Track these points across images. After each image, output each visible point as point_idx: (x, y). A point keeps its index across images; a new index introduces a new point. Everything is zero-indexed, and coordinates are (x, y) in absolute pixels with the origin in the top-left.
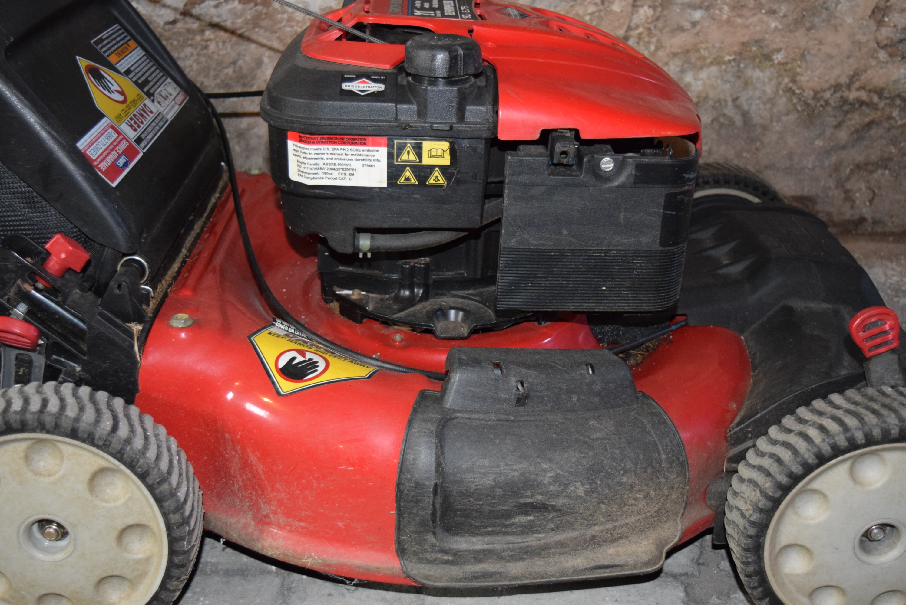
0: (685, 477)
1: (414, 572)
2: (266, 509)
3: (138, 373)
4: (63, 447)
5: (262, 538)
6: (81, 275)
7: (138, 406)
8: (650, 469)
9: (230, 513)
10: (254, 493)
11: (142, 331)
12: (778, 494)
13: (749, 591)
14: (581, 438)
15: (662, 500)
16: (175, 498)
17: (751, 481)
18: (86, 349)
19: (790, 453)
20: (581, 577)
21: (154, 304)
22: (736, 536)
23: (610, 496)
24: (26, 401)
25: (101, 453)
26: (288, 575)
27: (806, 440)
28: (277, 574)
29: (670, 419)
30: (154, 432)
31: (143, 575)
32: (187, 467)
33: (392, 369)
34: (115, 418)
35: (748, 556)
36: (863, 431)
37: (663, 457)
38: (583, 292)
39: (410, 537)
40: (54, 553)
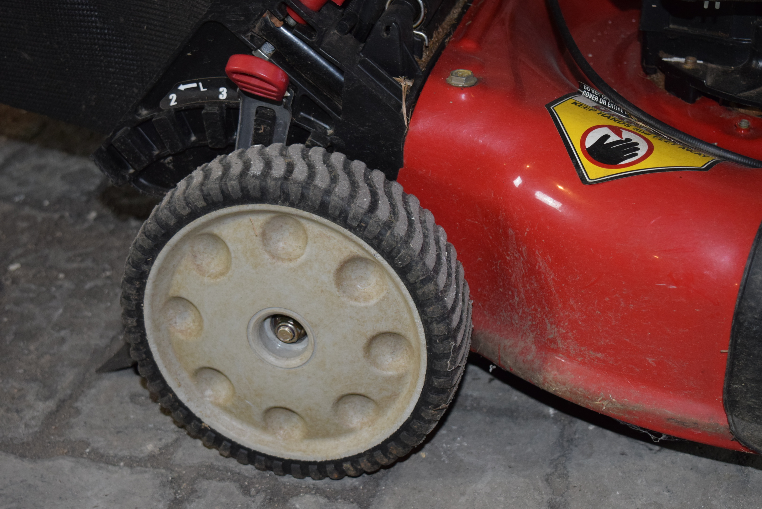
1: (745, 434)
2: (553, 331)
3: (404, 141)
4: (309, 226)
5: (544, 369)
6: (341, 11)
7: (401, 182)
9: (505, 332)
10: (539, 310)
11: (411, 89)
16: (441, 303)
18: (341, 107)
21: (428, 56)
24: (268, 164)
25: (354, 237)
26: (570, 422)
28: (555, 420)
30: (420, 217)
31: (393, 397)
32: (457, 267)
33: (737, 162)
34: (374, 194)
39: (746, 386)
40: (288, 358)
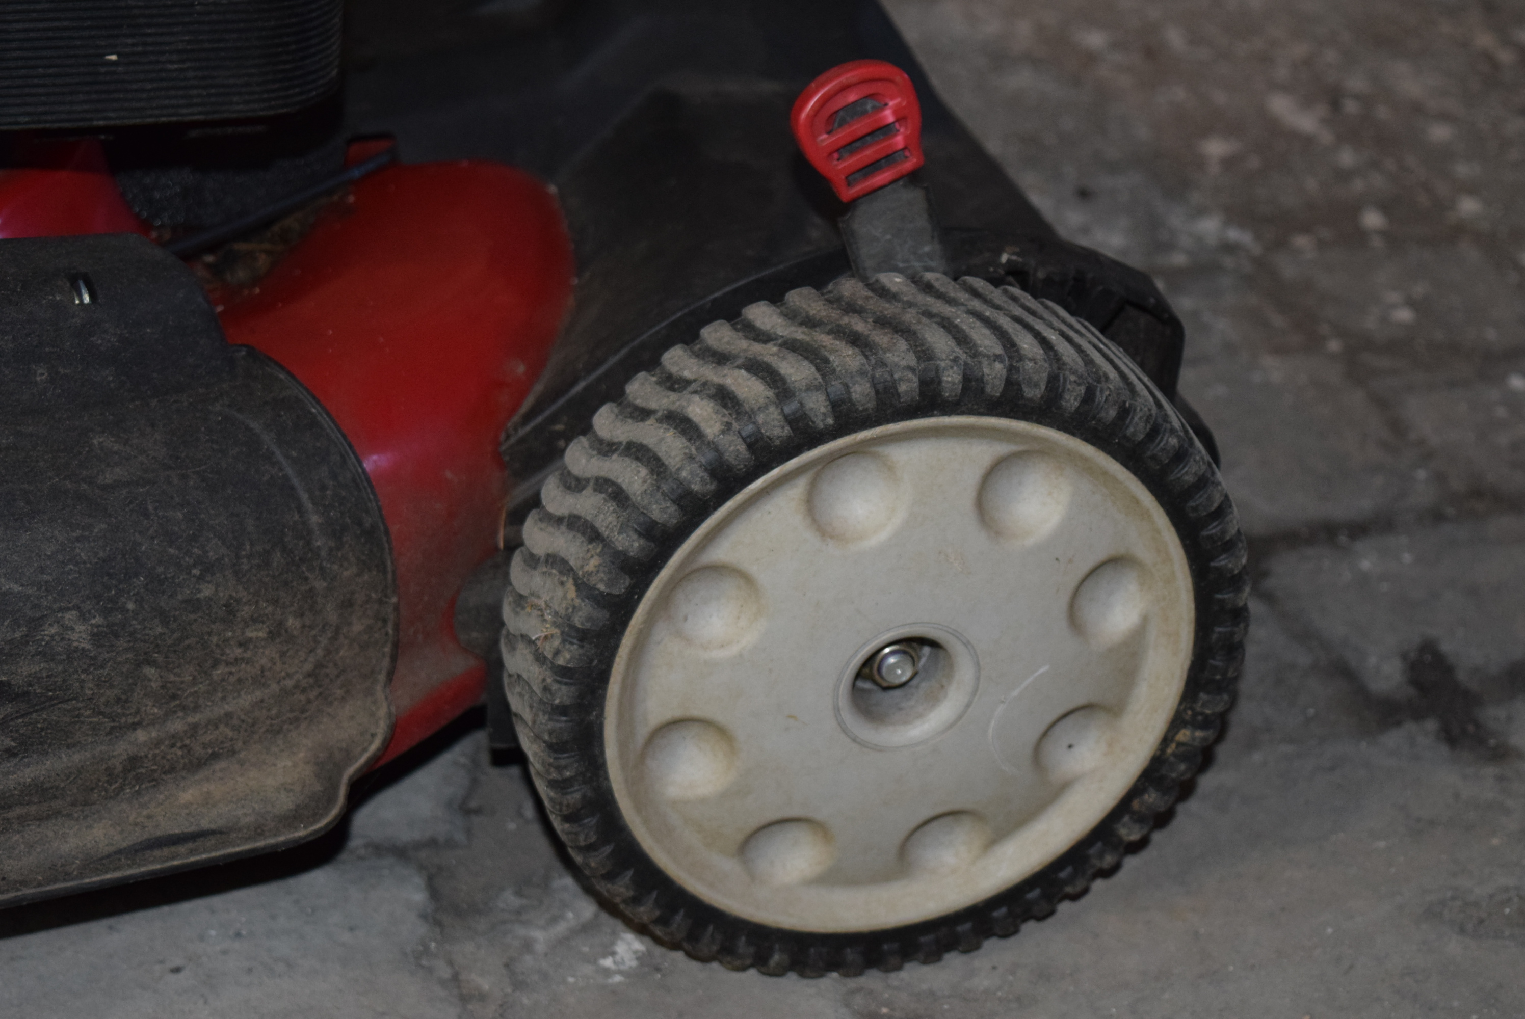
0: (385, 572)
8: (277, 557)
12: (622, 585)
13: (578, 859)
14: (68, 485)
15: (324, 641)
17: (555, 561)
19: (644, 472)
20: (108, 876)
22: (527, 715)
23: (170, 642)
27: (683, 432)
29: (328, 414)
35: (563, 762)
36: (828, 395)
37: (315, 519)
38: (51, 71)
